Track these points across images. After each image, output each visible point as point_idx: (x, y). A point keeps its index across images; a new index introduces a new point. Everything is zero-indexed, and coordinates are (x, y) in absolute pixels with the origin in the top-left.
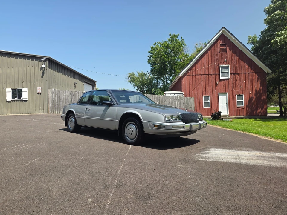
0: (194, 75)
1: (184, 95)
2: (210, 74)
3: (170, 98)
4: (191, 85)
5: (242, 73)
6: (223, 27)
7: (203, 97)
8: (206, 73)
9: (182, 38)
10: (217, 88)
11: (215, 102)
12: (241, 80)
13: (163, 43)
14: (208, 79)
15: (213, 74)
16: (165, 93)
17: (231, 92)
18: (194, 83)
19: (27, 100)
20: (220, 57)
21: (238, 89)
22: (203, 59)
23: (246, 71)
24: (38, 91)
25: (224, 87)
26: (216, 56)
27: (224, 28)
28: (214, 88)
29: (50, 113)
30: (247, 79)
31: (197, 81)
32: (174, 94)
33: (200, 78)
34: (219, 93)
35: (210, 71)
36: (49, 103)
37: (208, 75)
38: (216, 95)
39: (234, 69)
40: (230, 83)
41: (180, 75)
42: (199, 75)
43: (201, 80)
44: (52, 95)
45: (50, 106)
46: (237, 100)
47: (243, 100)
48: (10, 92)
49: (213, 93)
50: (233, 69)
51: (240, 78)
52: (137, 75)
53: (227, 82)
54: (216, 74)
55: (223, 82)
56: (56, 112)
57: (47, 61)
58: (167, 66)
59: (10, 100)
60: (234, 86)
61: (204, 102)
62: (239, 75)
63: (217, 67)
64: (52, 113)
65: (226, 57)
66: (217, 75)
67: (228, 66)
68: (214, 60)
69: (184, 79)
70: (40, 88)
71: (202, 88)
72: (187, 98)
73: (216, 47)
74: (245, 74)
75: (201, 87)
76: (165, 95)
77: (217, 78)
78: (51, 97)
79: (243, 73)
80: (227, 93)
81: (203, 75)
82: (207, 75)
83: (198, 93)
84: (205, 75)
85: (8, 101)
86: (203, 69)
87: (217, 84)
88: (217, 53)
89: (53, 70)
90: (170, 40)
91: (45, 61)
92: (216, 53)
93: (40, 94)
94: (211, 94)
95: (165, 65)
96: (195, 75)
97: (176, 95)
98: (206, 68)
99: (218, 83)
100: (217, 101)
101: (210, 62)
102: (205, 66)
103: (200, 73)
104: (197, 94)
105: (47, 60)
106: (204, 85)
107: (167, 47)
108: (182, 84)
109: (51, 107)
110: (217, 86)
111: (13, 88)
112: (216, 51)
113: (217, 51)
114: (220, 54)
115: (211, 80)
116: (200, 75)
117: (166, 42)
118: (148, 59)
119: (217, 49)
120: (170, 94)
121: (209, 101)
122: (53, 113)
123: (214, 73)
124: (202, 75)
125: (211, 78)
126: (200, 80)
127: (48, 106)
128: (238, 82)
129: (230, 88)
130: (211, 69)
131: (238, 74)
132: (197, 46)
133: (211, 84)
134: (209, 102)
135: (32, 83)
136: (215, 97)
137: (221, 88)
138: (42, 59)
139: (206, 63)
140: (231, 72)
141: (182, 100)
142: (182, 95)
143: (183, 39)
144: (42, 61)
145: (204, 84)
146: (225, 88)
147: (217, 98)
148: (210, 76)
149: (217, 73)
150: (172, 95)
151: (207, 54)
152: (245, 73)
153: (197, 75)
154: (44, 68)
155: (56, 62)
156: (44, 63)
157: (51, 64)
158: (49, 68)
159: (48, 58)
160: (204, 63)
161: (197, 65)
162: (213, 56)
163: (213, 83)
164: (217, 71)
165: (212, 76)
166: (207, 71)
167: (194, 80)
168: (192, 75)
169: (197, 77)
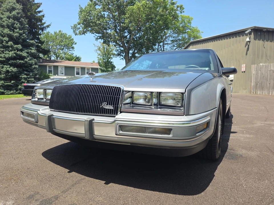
19: (233, 80)
24: (242, 68)
29: (252, 93)
36: (251, 81)
44: (255, 72)
45: (252, 84)
56: (259, 92)
57: (252, 33)
64: (254, 93)
70: (245, 65)
78: (254, 74)
89: (263, 40)
91: (250, 33)
93: (244, 72)
105: (253, 30)
109: (253, 86)
122: (256, 92)
127: (251, 85)
135: (238, 61)
144: (247, 33)
154: (249, 42)
155: (265, 30)
156: (249, 35)
157: (259, 34)
158: (254, 40)
159: (253, 28)
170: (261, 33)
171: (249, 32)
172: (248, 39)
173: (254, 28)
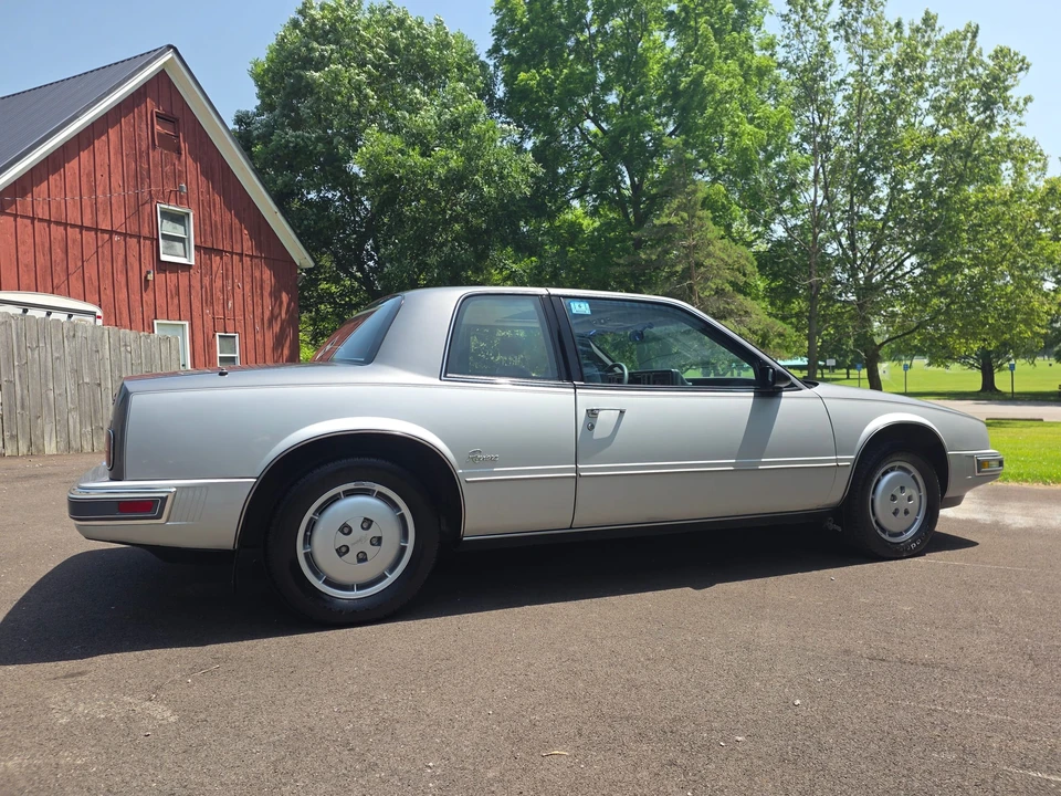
0: (40, 220)
1: (99, 322)
2: (119, 234)
5: (232, 253)
6: (170, 47)
8: (100, 220)
10: (149, 297)
12: (230, 276)
14: (107, 252)
15: (131, 236)
17: (198, 322)
20: (155, 166)
21: (221, 311)
22: (84, 154)
23: (245, 249)
25: (172, 298)
26: (141, 156)
27: (176, 51)
28: (135, 297)
30: (247, 279)
31: (58, 254)
32: (50, 309)
33: (74, 241)
34: (155, 322)
35: (118, 220)
37: (111, 232)
39: (208, 229)
40: (196, 283)
42: (66, 225)
43: (77, 253)
46: (219, 355)
47: (237, 355)
49: (133, 317)
50: (205, 230)
51: (227, 270)
53: (183, 277)
54: (145, 238)
55: (172, 277)
60: (209, 300)
62: (221, 258)
63: (147, 207)
65: (178, 176)
66: (148, 242)
67: (188, 214)
68: (132, 173)
73: (140, 117)
74: (241, 260)
75: (76, 285)
77: (147, 253)
79: (236, 254)
80: (187, 323)
81: (88, 229)
82: (104, 231)
84: (96, 230)
86: (86, 202)
87: (147, 281)
88: (144, 147)
92: (140, 144)
96: (49, 222)
98: (99, 200)
99: (150, 277)
101: (117, 179)
102: (93, 188)
103: (74, 217)
110: (146, 289)
112: (139, 135)
113: (144, 135)
114: (155, 155)
115: (121, 257)
116: (73, 226)
119: (144, 126)
123: (134, 229)
124: (81, 228)
125: (122, 252)
126: (74, 251)
128: (218, 283)
129: (196, 304)
130: (119, 208)
131: (220, 252)
133: (121, 278)
137: (161, 301)
139: (98, 176)
140: (198, 239)
142: (90, 319)
145: (91, 271)
146: (176, 301)
148: (116, 238)
149: (146, 231)
151: (104, 138)
152: (241, 255)
153: (58, 223)
160: (89, 172)
161: (56, 176)
162: (127, 155)
163: (130, 274)
164: (146, 225)
165: (125, 240)
166: (105, 213)
167: (43, 245)
168: (33, 219)
169: (57, 231)
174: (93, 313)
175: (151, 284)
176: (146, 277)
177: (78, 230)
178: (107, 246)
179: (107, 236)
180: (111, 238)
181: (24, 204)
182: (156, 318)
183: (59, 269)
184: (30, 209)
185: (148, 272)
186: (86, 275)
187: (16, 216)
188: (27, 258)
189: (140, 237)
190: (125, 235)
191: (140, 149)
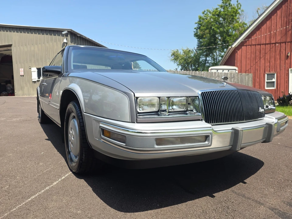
0: (253, 45)
1: (237, 72)
2: (277, 43)
3: (217, 75)
4: (248, 58)
7: (266, 75)
8: (272, 40)
9: (237, 2)
10: (288, 61)
11: (283, 81)
13: (214, 12)
14: (273, 49)
15: (283, 43)
16: (210, 68)
18: (253, 56)
22: (268, 23)
26: (289, 15)
28: (283, 62)
31: (258, 53)
32: (223, 70)
33: (263, 49)
34: (290, 69)
35: (278, 39)
37: (275, 43)
38: (286, 72)
41: (233, 46)
42: (260, 45)
43: (264, 52)
48: (35, 71)
49: (281, 68)
52: (182, 52)
54: (288, 42)
58: (218, 39)
59: (36, 80)
61: (266, 81)
68: (285, 22)
69: (239, 52)
71: (264, 62)
72: (241, 75)
75: (262, 61)
76: (209, 71)
77: (289, 47)
81: (267, 44)
82: (272, 44)
83: (259, 70)
84: (270, 44)
85: (34, 81)
86: (268, 36)
87: (288, 56)
90: (222, 7)
92: (289, 11)
94: (279, 70)
95: (216, 39)
96: (256, 45)
97: (226, 71)
98: (272, 34)
100: (286, 79)
101: (279, 25)
102: (270, 32)
103: (263, 41)
104: (256, 71)
105: (69, 33)
106: (267, 59)
107: (219, 15)
108: (236, 58)
110: (287, 59)
111: (38, 67)
112: (289, 8)
115: (279, 50)
116: (263, 44)
117: (217, 9)
118: (195, 32)
120: (217, 70)
121: (274, 80)
123: (284, 40)
124: (265, 44)
125: (279, 48)
126: (262, 52)
130: (279, 35)
132: (258, 10)
133: (278, 57)
134: (274, 82)
136: (284, 75)
138: (64, 33)
139: (272, 27)
141: (234, 77)
142: (234, 71)
143: (239, 3)
145: (268, 56)
147: (287, 76)
148: (277, 45)
149: (289, 40)
150: (220, 71)
151: (275, 15)
153: (258, 45)
154: (67, 43)
155: (79, 35)
156: (66, 36)
157: (74, 38)
158: (71, 42)
159: (69, 30)
160: (270, 27)
161: (259, 31)
162: (284, 17)
163: (281, 55)
164: (289, 38)
165: (280, 45)
166: (274, 38)
167: (254, 52)
168: (251, 45)
169: (258, 47)
170: (75, 37)
171: (65, 34)
172: (65, 41)
173: (71, 30)
174: (235, 69)
175: (289, 57)
176: (287, 55)
177: (264, 45)
178: (274, 48)
179: (274, 45)
180: (275, 45)
181: (249, 42)
182: (290, 68)
183: (258, 58)
184: (250, 43)
185: (288, 53)
186: (266, 58)
187: (246, 46)
188: (249, 56)
189: (286, 42)
190: (280, 43)
191: (289, 13)
